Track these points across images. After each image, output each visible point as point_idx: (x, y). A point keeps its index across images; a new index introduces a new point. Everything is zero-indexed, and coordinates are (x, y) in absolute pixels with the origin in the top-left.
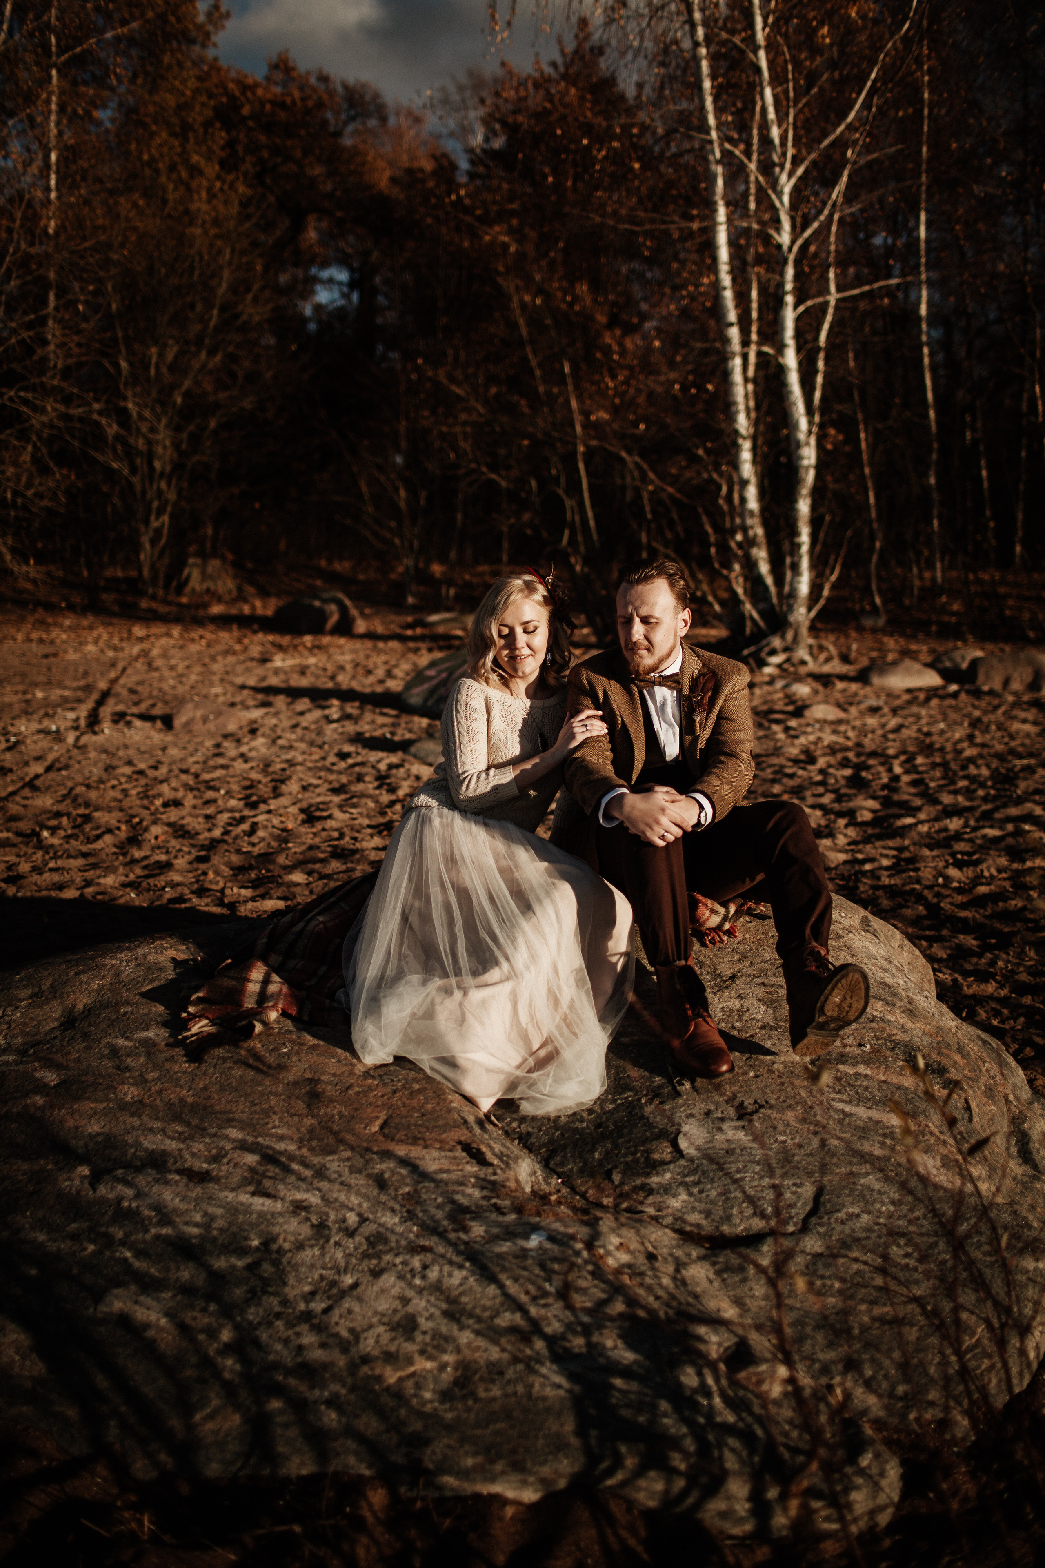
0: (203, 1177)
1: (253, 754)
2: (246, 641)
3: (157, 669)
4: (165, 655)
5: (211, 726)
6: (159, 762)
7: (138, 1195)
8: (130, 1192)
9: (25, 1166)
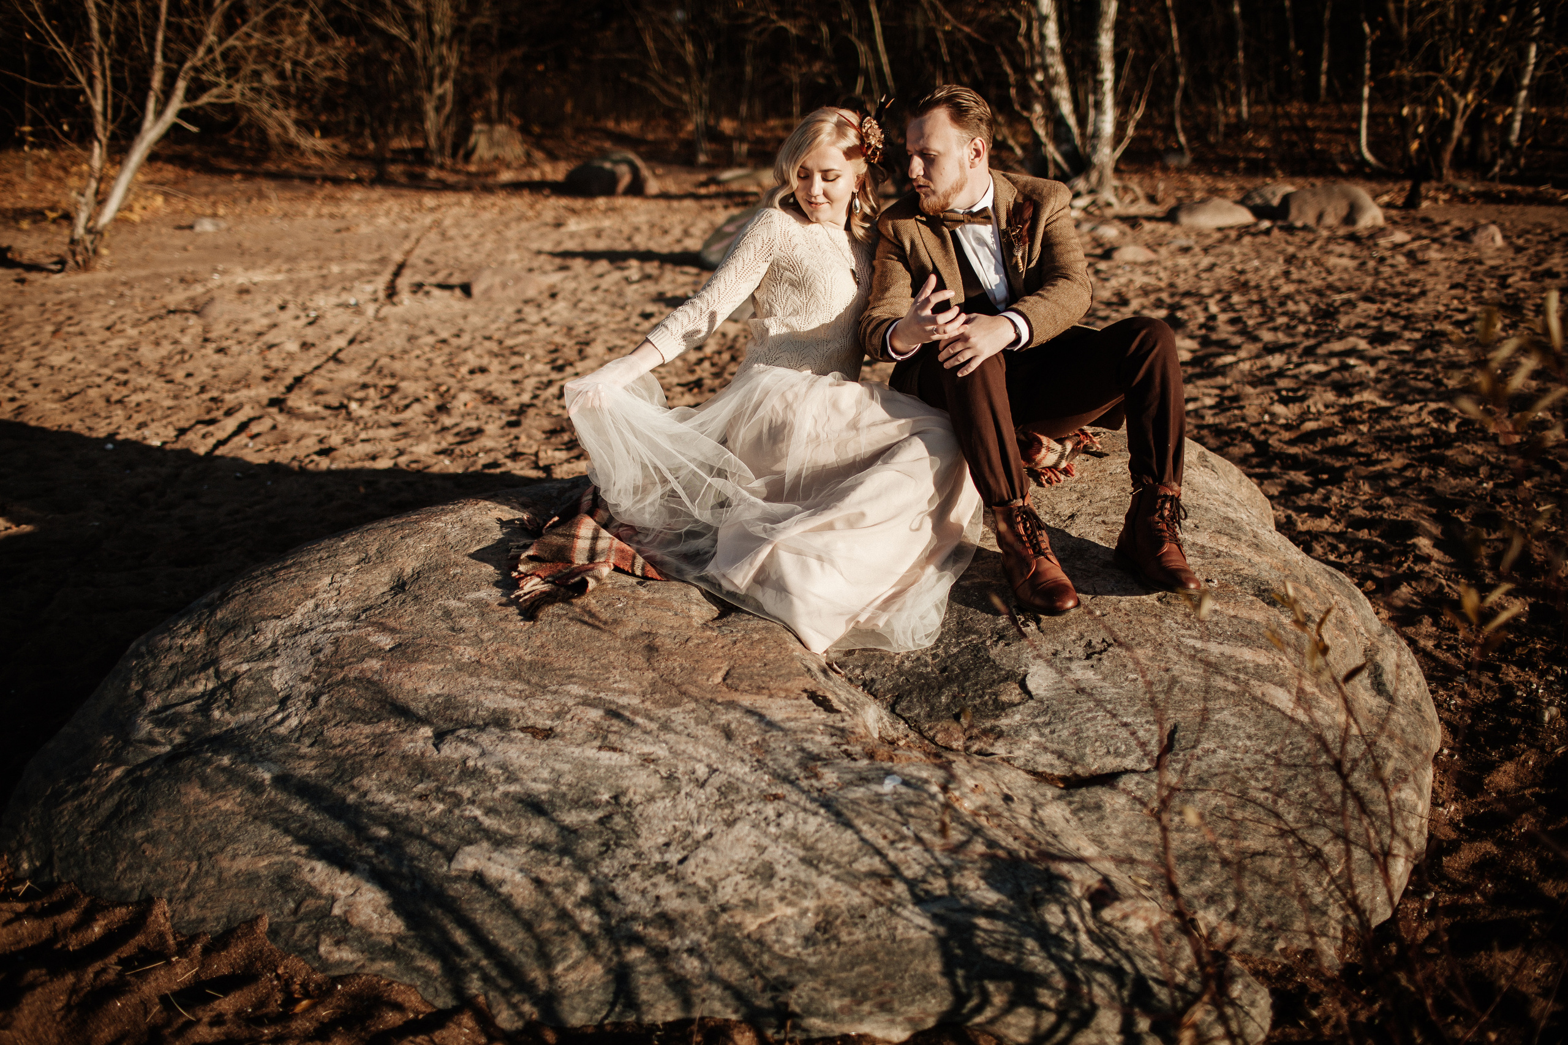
0: (547, 734)
1: (554, 319)
2: (539, 207)
3: (451, 239)
4: (457, 224)
5: (511, 292)
6: (461, 330)
7: (483, 754)
8: (474, 752)
9: (367, 729)
